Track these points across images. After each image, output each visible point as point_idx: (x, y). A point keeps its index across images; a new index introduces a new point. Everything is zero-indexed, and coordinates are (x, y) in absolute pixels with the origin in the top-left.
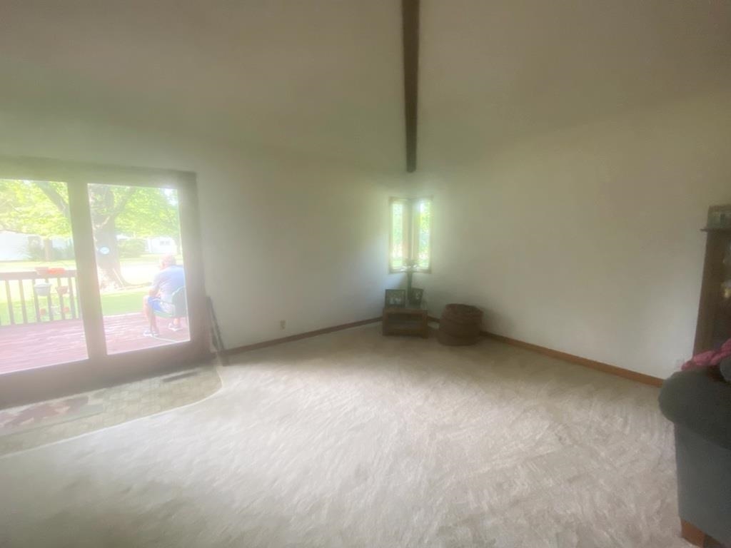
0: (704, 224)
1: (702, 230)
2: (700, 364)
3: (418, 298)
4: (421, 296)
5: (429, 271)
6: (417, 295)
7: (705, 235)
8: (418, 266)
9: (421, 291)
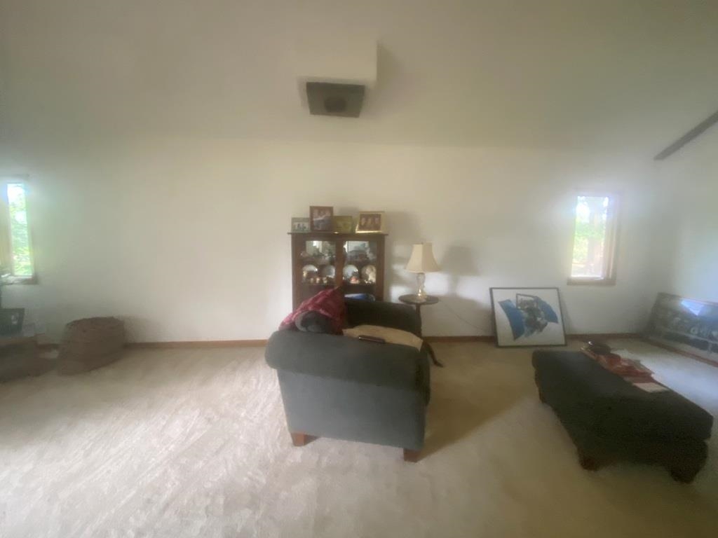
0: (289, 230)
1: (289, 234)
2: (287, 323)
3: (15, 323)
4: (20, 319)
5: (34, 281)
6: (13, 317)
7: (290, 236)
8: (12, 274)
9: (21, 312)
